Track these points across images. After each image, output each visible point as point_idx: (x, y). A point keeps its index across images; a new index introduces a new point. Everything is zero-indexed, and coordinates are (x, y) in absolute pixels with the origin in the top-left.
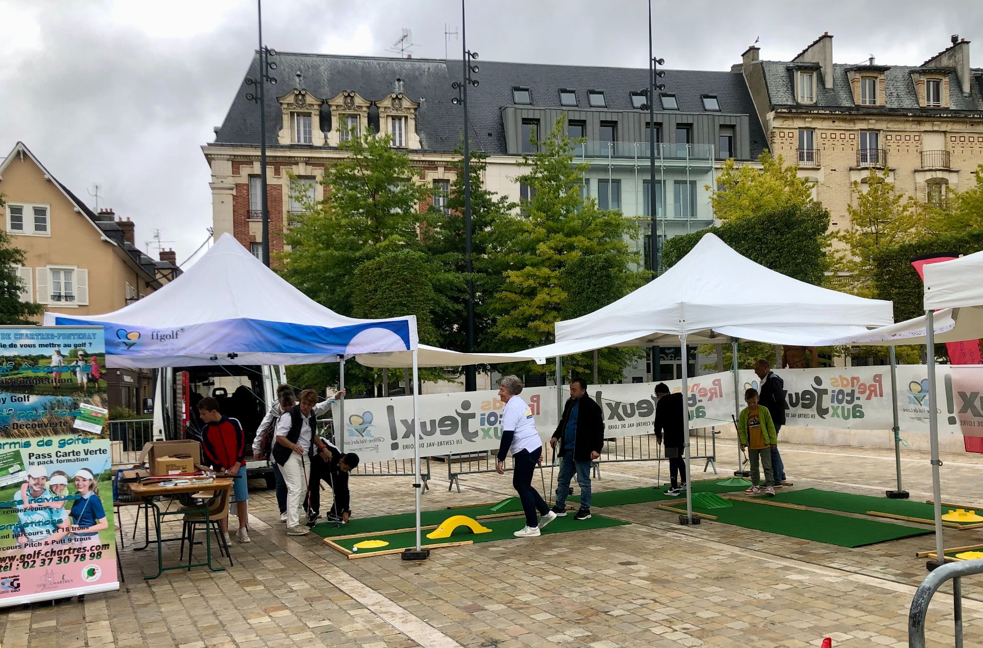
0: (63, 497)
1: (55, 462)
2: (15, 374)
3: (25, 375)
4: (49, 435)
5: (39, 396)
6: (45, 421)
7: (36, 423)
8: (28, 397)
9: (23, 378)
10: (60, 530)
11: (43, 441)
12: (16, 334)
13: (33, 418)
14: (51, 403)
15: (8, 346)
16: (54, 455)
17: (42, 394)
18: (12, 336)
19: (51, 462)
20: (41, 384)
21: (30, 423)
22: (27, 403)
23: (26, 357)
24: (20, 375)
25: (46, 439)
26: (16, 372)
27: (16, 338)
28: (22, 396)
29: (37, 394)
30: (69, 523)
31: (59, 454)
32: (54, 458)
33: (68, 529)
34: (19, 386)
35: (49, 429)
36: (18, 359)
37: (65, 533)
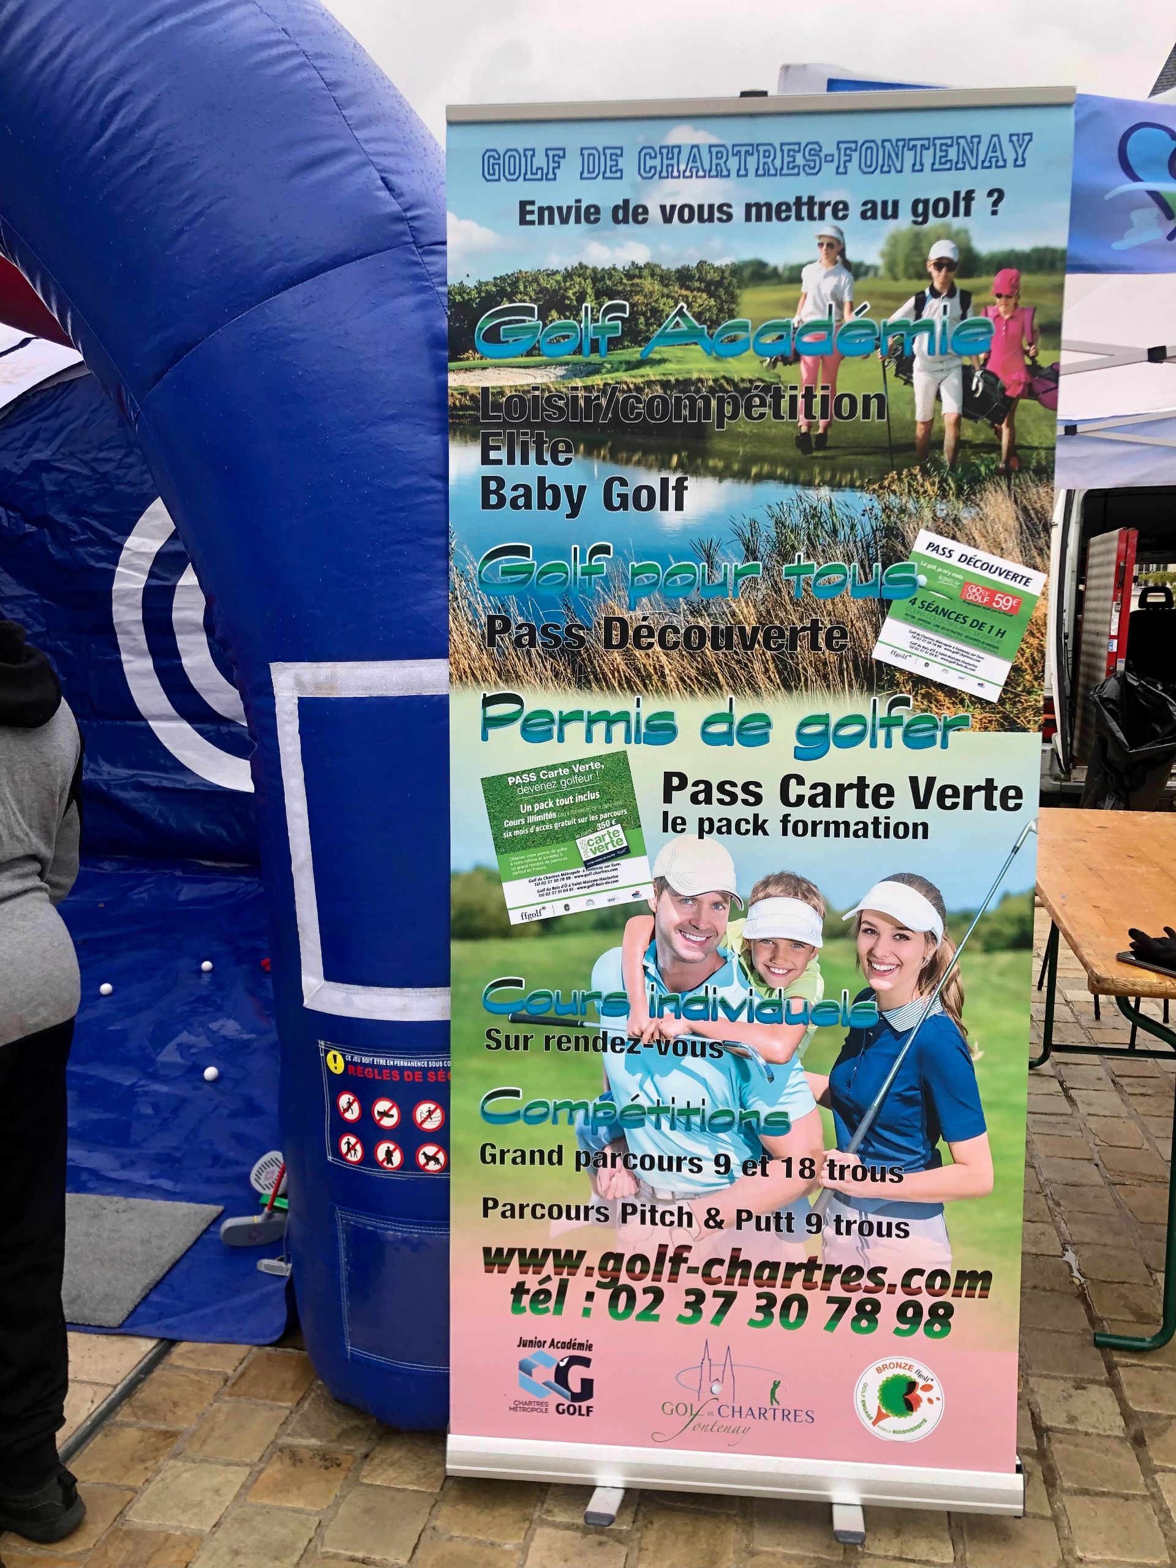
0: (797, 1007)
1: (774, 826)
2: (631, 366)
3: (673, 370)
4: (756, 690)
5: (728, 483)
6: (749, 617)
7: (705, 623)
8: (680, 488)
9: (665, 385)
10: (776, 1168)
11: (727, 717)
12: (646, 152)
13: (694, 596)
14: (780, 523)
15: (606, 215)
16: (770, 792)
17: (743, 475)
18: (629, 163)
19: (759, 827)
20: (743, 425)
21: (681, 622)
22: (671, 518)
23: (684, 277)
24: (651, 373)
25: (744, 708)
26: (634, 353)
27: (648, 174)
28: (653, 479)
29: (720, 475)
30: (818, 1143)
31: (794, 790)
32: (771, 809)
33: (808, 1168)
34: (645, 429)
35: (760, 658)
36: (649, 284)
37: (798, 1183)
